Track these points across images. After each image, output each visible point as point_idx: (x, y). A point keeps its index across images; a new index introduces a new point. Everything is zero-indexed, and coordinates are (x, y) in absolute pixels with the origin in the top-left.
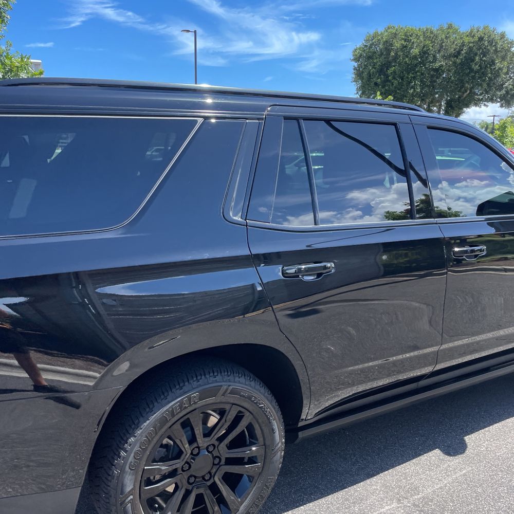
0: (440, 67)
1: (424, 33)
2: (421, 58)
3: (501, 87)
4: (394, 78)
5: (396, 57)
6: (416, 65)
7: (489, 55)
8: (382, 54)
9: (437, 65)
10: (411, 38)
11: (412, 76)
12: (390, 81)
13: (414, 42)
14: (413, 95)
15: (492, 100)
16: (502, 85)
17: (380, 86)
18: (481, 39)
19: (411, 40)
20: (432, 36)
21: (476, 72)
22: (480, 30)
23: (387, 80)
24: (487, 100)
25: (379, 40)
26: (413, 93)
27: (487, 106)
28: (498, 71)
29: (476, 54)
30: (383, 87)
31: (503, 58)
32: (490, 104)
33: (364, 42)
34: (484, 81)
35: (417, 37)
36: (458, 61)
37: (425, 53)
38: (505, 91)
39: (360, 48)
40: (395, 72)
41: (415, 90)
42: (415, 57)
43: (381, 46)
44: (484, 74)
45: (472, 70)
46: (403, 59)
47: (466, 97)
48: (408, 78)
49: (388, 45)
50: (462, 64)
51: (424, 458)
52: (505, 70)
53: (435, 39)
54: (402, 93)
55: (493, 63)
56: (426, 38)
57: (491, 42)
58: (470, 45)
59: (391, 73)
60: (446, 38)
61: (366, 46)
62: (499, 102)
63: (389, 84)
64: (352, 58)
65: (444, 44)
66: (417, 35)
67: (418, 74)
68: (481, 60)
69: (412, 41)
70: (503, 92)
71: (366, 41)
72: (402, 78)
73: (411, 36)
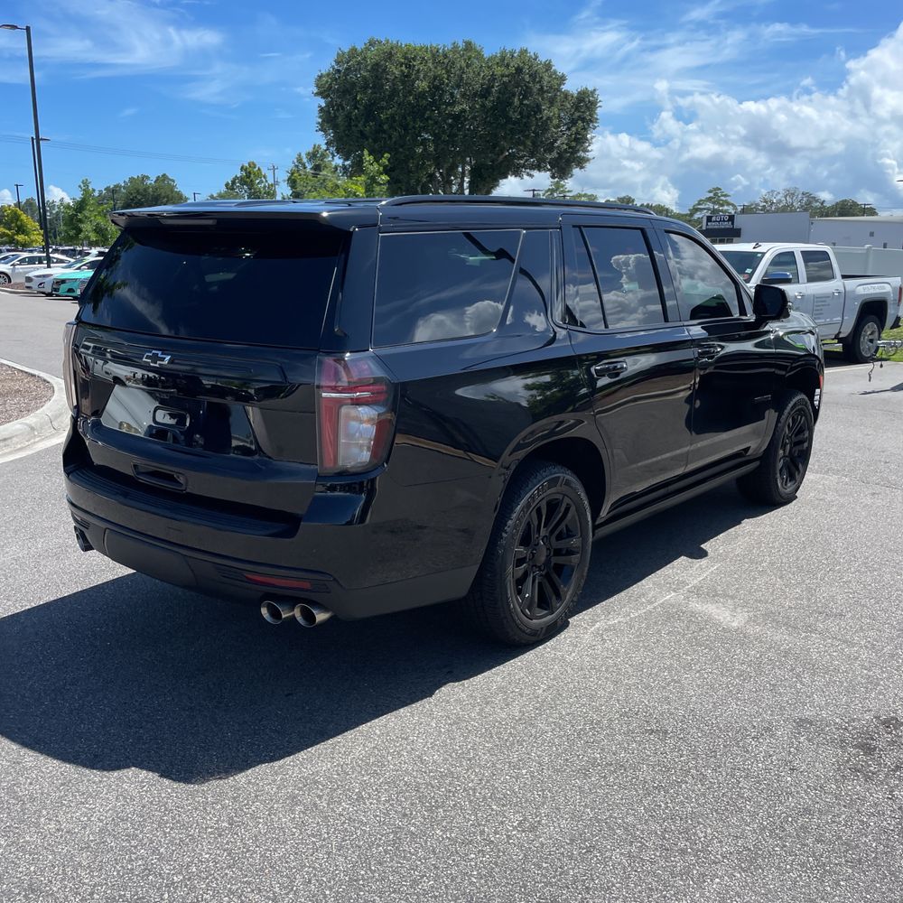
0: (461, 112)
1: (433, 55)
2: (433, 96)
3: (550, 148)
4: (391, 127)
5: (394, 92)
6: (425, 109)
7: (531, 96)
8: (365, 87)
9: (457, 109)
10: (414, 63)
11: (421, 125)
12: (384, 132)
13: (419, 69)
14: (423, 157)
15: (539, 168)
16: (552, 143)
17: (370, 140)
18: (519, 70)
19: (414, 66)
20: (446, 61)
21: (514, 123)
22: (515, 55)
23: (379, 130)
24: (532, 167)
25: (359, 63)
26: (423, 154)
27: (531, 176)
28: (546, 121)
29: (514, 95)
30: (375, 141)
31: (552, 102)
32: (536, 173)
33: (334, 63)
34: (527, 137)
35: (424, 61)
36: (489, 104)
37: (437, 88)
38: (558, 153)
39: (328, 75)
40: (393, 116)
41: (425, 150)
42: (422, 95)
43: (364, 74)
44: (527, 126)
45: (509, 120)
46: (405, 97)
47: (502, 162)
48: (414, 127)
49: (378, 70)
50: (494, 108)
51: (675, 563)
52: (555, 122)
53: (451, 67)
54: (407, 153)
55: (538, 109)
56: (437, 63)
57: (533, 76)
58: (505, 79)
59: (387, 118)
60: (468, 66)
61: (339, 71)
62: (549, 170)
63: (384, 136)
64: (316, 90)
65: (464, 76)
67: (430, 122)
68: (521, 103)
69: (417, 67)
70: (555, 154)
71: (338, 62)
72: (406, 128)
73: (414, 59)
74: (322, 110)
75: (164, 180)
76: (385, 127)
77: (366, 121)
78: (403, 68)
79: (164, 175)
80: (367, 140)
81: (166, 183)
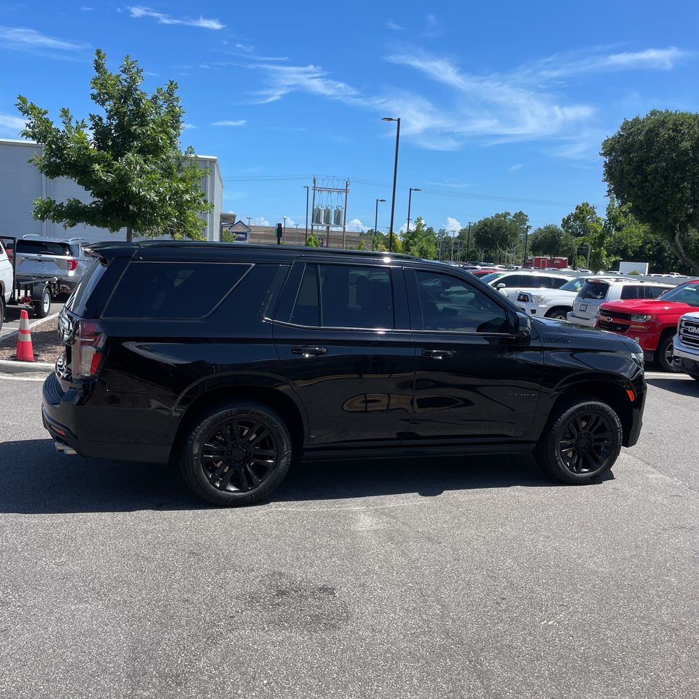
2: (693, 153)
4: (655, 178)
5: (662, 151)
6: (686, 163)
8: (640, 148)
10: (681, 128)
11: (680, 176)
12: (649, 182)
14: (680, 200)
19: (681, 130)
23: (644, 181)
25: (639, 129)
26: (680, 199)
30: (640, 189)
33: (620, 130)
35: (690, 127)
39: (613, 139)
40: (656, 170)
42: (686, 152)
43: (641, 138)
46: (669, 154)
48: (673, 178)
49: (652, 133)
54: (666, 198)
59: (652, 171)
61: (621, 136)
63: (648, 186)
64: (602, 152)
66: (690, 124)
69: (682, 132)
71: (623, 129)
72: (666, 178)
73: (681, 125)
74: (606, 165)
75: (520, 216)
76: (649, 177)
77: (636, 174)
78: (671, 131)
79: (521, 212)
80: (634, 188)
81: (521, 218)
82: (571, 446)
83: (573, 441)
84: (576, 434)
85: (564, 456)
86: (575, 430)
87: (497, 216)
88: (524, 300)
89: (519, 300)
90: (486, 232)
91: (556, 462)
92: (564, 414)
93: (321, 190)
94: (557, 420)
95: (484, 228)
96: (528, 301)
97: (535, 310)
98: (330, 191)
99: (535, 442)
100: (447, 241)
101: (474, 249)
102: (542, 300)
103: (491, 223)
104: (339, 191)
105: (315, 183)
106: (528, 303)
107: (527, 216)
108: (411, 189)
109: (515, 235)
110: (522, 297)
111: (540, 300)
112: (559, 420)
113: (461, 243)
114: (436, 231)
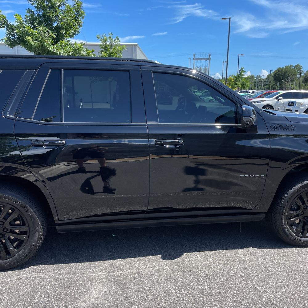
75: (298, 66)
81: (298, 67)
82: (297, 216)
83: (299, 212)
84: (302, 206)
85: (291, 225)
86: (301, 203)
87: (286, 66)
88: (291, 105)
89: (289, 105)
90: (279, 75)
91: (284, 230)
92: (291, 191)
93: (197, 60)
94: (284, 196)
95: (278, 73)
96: (294, 105)
97: (298, 111)
98: (201, 59)
99: (265, 213)
100: (261, 81)
101: (274, 83)
102: (302, 104)
103: (282, 70)
104: (206, 60)
105: (194, 56)
106: (294, 106)
107: (301, 66)
108: (239, 55)
109: (294, 75)
110: (290, 103)
111: (301, 104)
112: (286, 195)
113: (267, 81)
114: (255, 76)
